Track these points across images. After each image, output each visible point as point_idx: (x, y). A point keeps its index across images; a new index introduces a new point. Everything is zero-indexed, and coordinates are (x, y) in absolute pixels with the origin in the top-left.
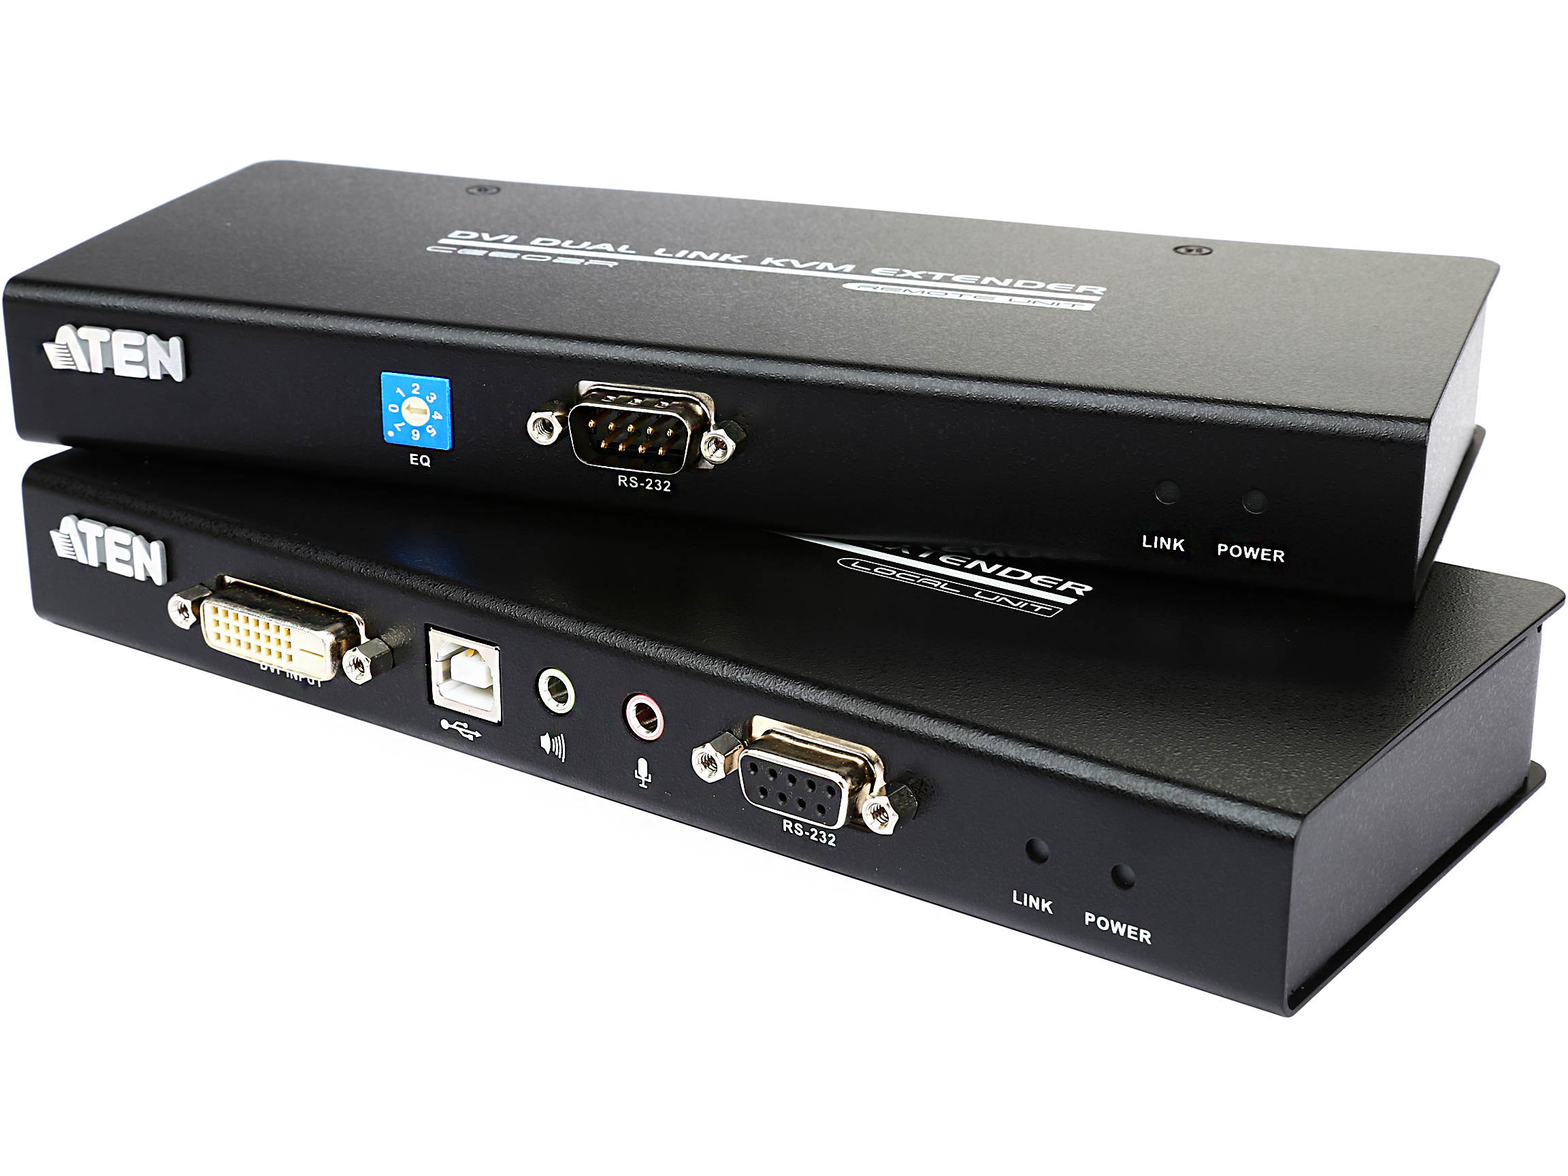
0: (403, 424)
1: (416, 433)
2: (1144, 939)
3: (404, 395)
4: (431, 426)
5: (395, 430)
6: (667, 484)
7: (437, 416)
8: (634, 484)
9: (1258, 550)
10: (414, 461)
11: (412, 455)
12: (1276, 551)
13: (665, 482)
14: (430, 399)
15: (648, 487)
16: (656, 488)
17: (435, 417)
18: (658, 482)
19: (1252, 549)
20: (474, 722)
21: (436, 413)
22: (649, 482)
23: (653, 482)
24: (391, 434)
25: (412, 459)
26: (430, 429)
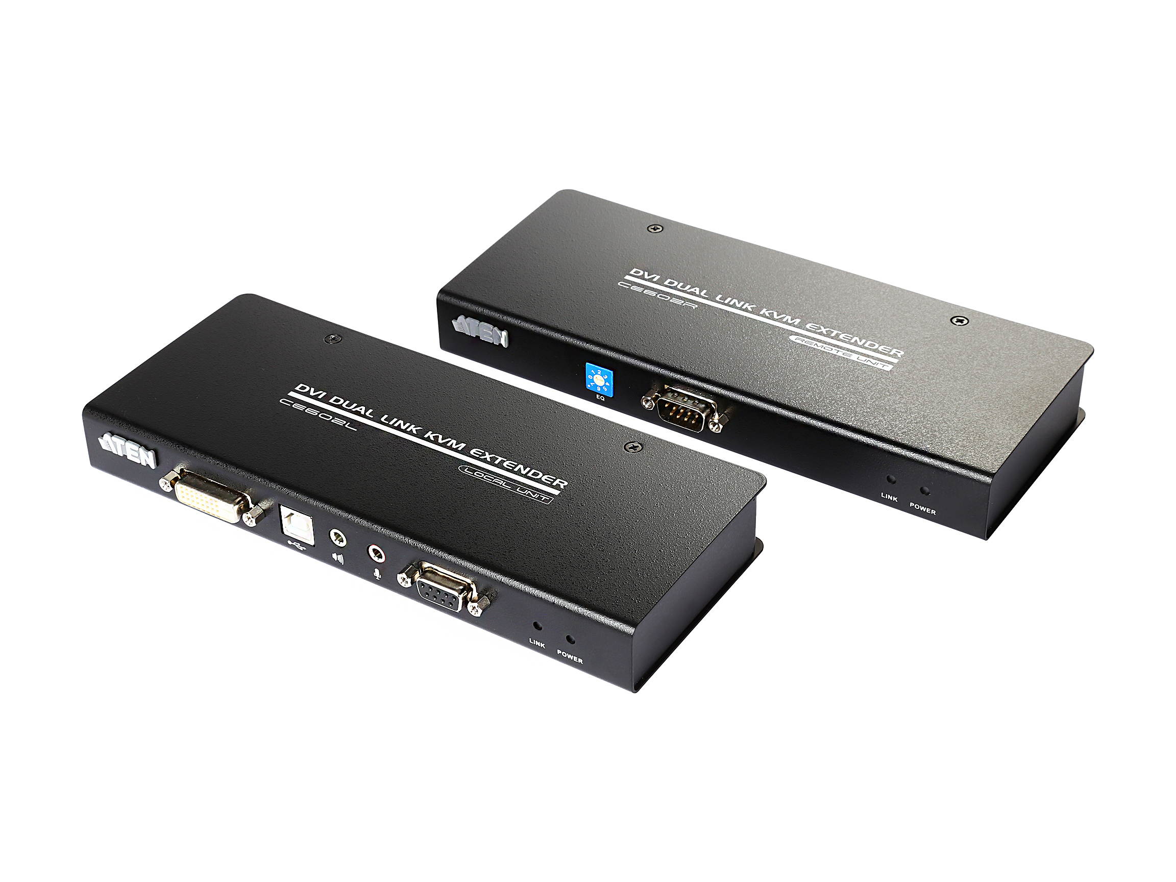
0: (594, 384)
1: (599, 388)
3: (594, 373)
5: (591, 385)
14: (605, 377)
20: (302, 544)
21: (607, 383)
26: (604, 388)
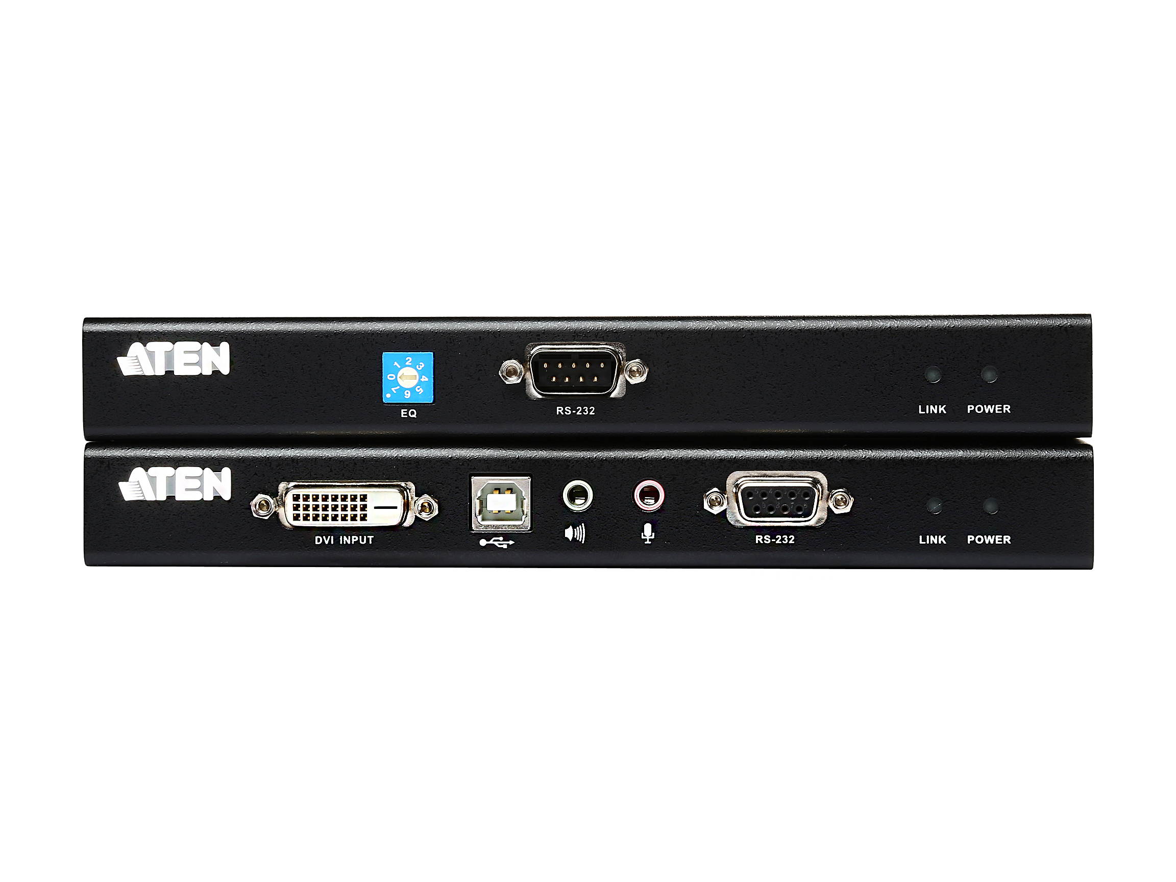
0: (398, 387)
1: (407, 393)
2: (1006, 541)
3: (399, 367)
4: (419, 387)
5: (391, 393)
6: (592, 409)
7: (425, 379)
8: (568, 412)
9: (993, 406)
10: (404, 415)
11: (402, 410)
12: (1005, 406)
13: (590, 408)
14: (419, 367)
15: (578, 413)
16: (584, 413)
17: (422, 380)
18: (585, 409)
19: (989, 406)
20: (508, 536)
21: (423, 377)
22: (579, 409)
23: (582, 409)
24: (388, 396)
25: (403, 413)
26: (418, 389)
